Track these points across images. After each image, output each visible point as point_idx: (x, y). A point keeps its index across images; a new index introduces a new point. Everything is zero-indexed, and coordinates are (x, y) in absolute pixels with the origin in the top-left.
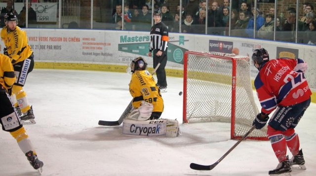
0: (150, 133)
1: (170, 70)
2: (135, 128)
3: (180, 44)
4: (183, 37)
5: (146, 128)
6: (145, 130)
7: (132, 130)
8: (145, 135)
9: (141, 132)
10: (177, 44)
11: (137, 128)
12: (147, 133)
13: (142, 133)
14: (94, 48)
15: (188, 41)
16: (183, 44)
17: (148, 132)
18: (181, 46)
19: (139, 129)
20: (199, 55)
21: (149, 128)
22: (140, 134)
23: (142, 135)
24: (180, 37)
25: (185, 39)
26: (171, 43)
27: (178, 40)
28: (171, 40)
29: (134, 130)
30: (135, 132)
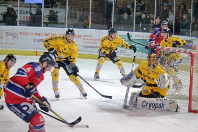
0: (157, 108)
2: (146, 103)
5: (154, 104)
6: (153, 105)
9: (150, 107)
11: (147, 104)
12: (154, 108)
17: (156, 107)
19: (148, 104)
21: (156, 104)
22: (149, 109)
23: (151, 109)
28: (147, 38)
29: (145, 105)
30: (146, 107)
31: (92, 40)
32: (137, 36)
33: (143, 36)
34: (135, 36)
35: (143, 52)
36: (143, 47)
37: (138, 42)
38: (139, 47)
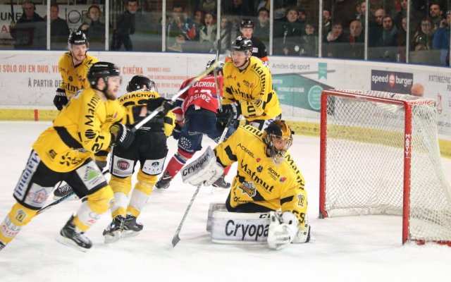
0: (260, 235)
1: (303, 123)
2: (234, 227)
3: (320, 77)
4: (325, 65)
5: (253, 226)
6: (253, 230)
7: (229, 232)
8: (252, 240)
9: (244, 234)
10: (315, 77)
11: (238, 227)
12: (255, 236)
13: (247, 236)
14: (168, 85)
15: (334, 71)
16: (326, 77)
17: (258, 235)
18: (322, 80)
19: (241, 228)
21: (259, 226)
22: (243, 239)
23: (247, 240)
24: (321, 65)
25: (329, 69)
26: (304, 76)
27: (317, 70)
28: (303, 71)
29: (232, 232)
30: (235, 235)
31: (170, 78)
32: (280, 66)
33: (293, 66)
34: (274, 66)
35: (293, 104)
36: (293, 92)
37: (281, 81)
38: (284, 93)
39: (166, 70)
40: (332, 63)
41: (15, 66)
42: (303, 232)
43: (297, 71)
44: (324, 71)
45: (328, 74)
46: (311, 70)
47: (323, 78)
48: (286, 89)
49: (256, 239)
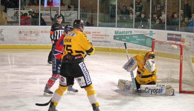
0: (157, 93)
1: (144, 51)
2: (148, 90)
3: (150, 36)
4: (152, 31)
5: (155, 89)
6: (154, 90)
7: (146, 92)
8: (154, 94)
9: (152, 92)
10: (148, 36)
11: (149, 90)
12: (155, 93)
13: (153, 93)
14: (99, 38)
15: (155, 34)
16: (152, 36)
17: (156, 92)
18: (151, 37)
20: (161, 43)
21: (157, 89)
22: (151, 94)
23: (153, 94)
24: (150, 31)
25: (153, 33)
26: (145, 35)
27: (149, 33)
28: (144, 33)
29: (147, 92)
30: (148, 93)
31: (100, 35)
32: (137, 32)
33: (141, 32)
34: (135, 32)
35: (141, 45)
36: (141, 41)
37: (137, 37)
38: (138, 41)
39: (99, 33)
40: (154, 31)
41: (48, 31)
42: (171, 91)
43: (142, 33)
44: (151, 34)
45: (153, 35)
46: (147, 33)
47: (151, 36)
48: (139, 40)
49: (156, 94)
